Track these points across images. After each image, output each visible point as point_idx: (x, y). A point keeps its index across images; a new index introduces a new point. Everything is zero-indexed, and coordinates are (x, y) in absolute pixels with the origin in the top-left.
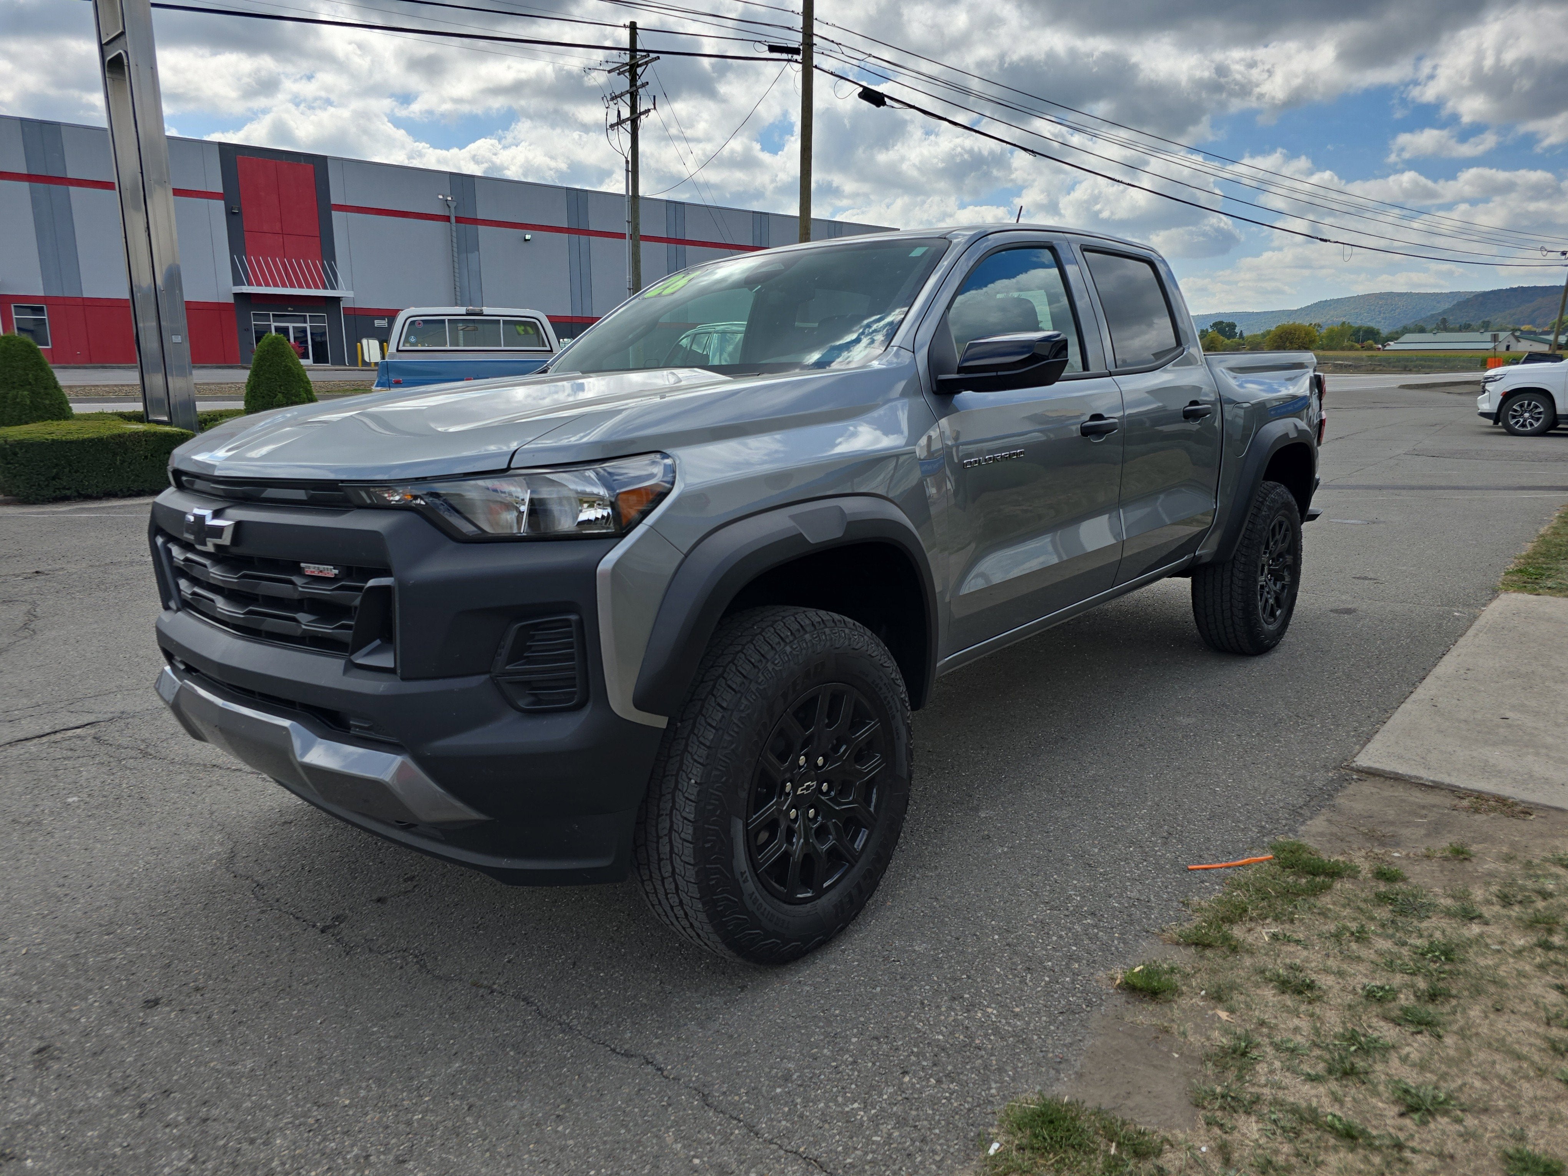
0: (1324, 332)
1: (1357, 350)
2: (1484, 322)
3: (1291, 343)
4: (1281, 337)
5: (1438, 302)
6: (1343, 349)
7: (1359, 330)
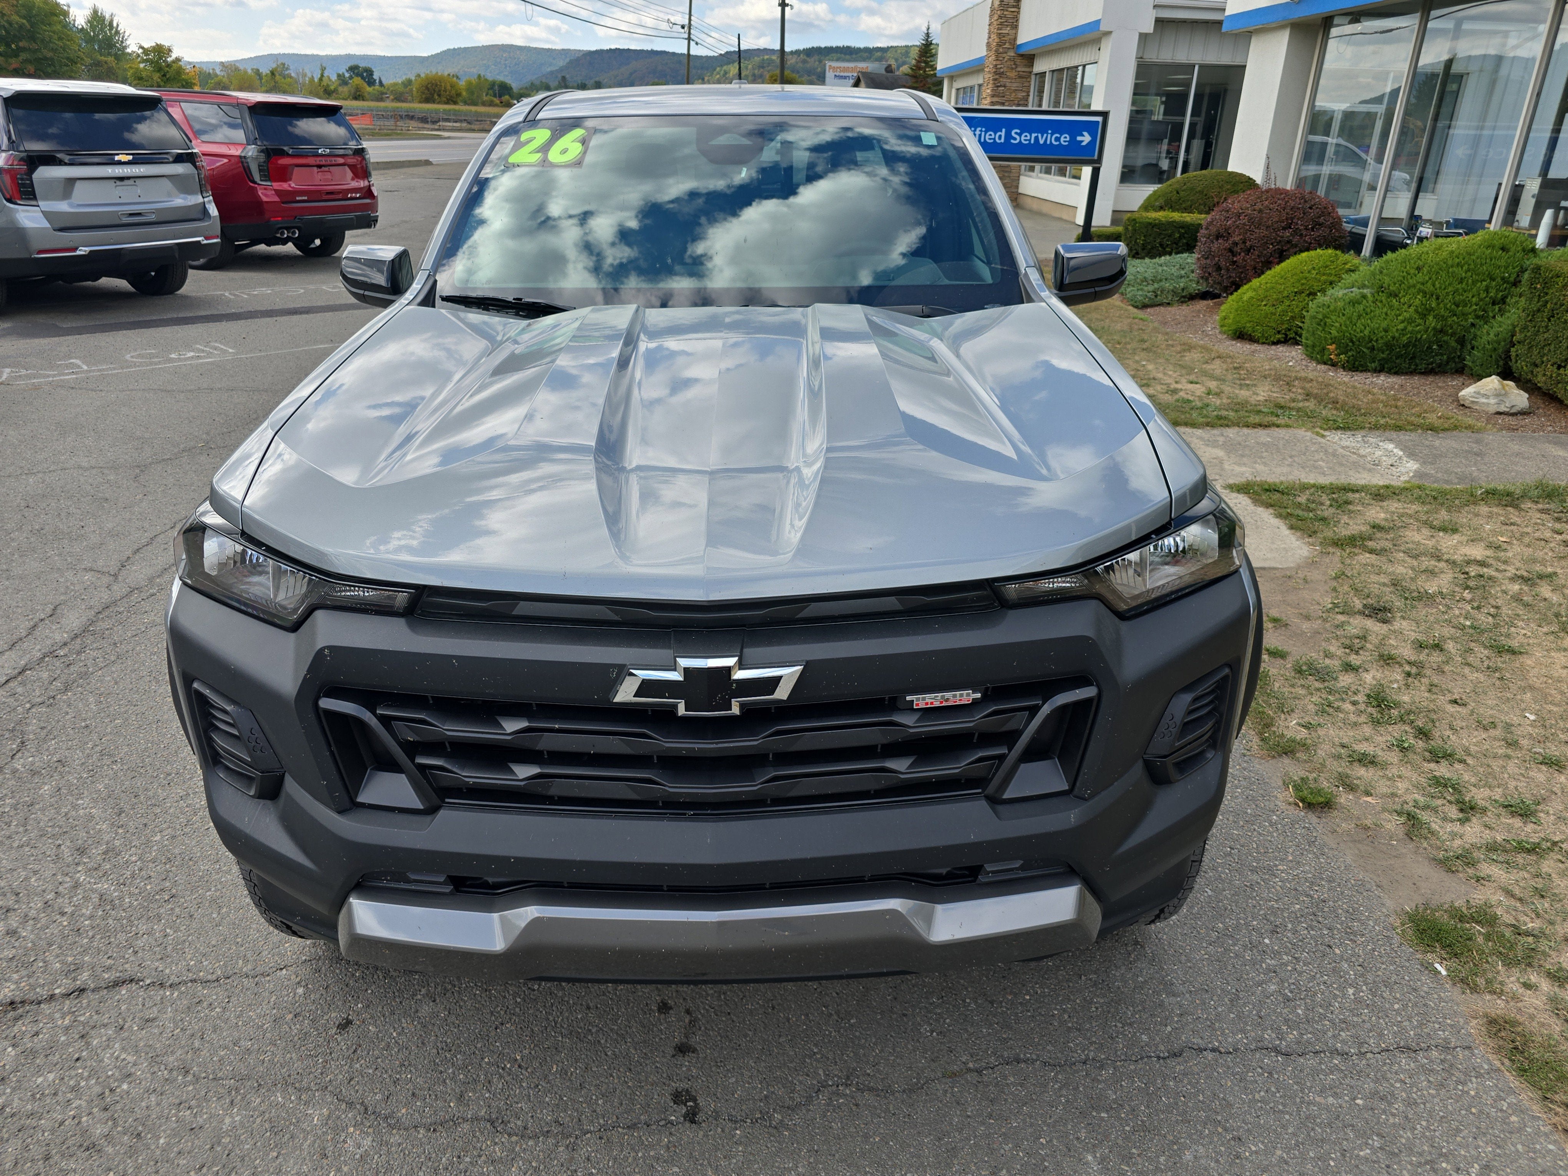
0: (462, 83)
1: (496, 105)
2: (596, 82)
3: (439, 95)
4: (427, 88)
5: (554, 59)
6: (484, 104)
7: (493, 84)
